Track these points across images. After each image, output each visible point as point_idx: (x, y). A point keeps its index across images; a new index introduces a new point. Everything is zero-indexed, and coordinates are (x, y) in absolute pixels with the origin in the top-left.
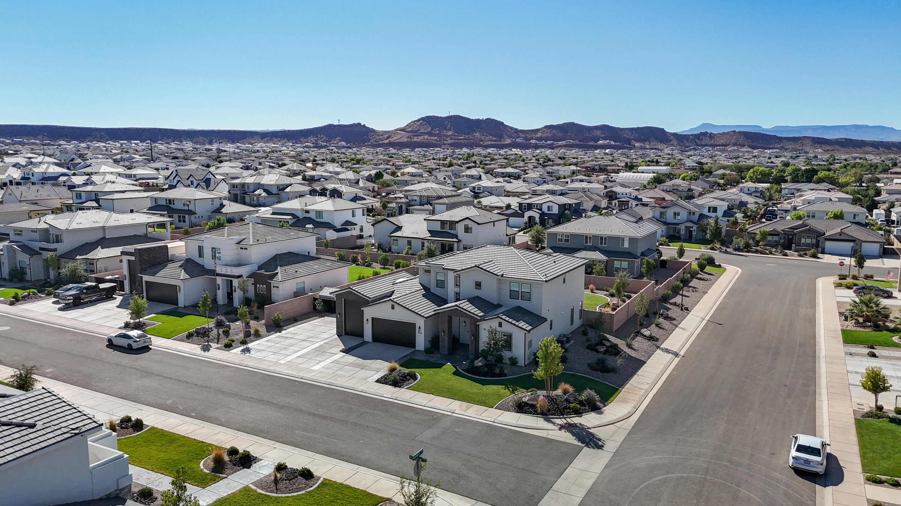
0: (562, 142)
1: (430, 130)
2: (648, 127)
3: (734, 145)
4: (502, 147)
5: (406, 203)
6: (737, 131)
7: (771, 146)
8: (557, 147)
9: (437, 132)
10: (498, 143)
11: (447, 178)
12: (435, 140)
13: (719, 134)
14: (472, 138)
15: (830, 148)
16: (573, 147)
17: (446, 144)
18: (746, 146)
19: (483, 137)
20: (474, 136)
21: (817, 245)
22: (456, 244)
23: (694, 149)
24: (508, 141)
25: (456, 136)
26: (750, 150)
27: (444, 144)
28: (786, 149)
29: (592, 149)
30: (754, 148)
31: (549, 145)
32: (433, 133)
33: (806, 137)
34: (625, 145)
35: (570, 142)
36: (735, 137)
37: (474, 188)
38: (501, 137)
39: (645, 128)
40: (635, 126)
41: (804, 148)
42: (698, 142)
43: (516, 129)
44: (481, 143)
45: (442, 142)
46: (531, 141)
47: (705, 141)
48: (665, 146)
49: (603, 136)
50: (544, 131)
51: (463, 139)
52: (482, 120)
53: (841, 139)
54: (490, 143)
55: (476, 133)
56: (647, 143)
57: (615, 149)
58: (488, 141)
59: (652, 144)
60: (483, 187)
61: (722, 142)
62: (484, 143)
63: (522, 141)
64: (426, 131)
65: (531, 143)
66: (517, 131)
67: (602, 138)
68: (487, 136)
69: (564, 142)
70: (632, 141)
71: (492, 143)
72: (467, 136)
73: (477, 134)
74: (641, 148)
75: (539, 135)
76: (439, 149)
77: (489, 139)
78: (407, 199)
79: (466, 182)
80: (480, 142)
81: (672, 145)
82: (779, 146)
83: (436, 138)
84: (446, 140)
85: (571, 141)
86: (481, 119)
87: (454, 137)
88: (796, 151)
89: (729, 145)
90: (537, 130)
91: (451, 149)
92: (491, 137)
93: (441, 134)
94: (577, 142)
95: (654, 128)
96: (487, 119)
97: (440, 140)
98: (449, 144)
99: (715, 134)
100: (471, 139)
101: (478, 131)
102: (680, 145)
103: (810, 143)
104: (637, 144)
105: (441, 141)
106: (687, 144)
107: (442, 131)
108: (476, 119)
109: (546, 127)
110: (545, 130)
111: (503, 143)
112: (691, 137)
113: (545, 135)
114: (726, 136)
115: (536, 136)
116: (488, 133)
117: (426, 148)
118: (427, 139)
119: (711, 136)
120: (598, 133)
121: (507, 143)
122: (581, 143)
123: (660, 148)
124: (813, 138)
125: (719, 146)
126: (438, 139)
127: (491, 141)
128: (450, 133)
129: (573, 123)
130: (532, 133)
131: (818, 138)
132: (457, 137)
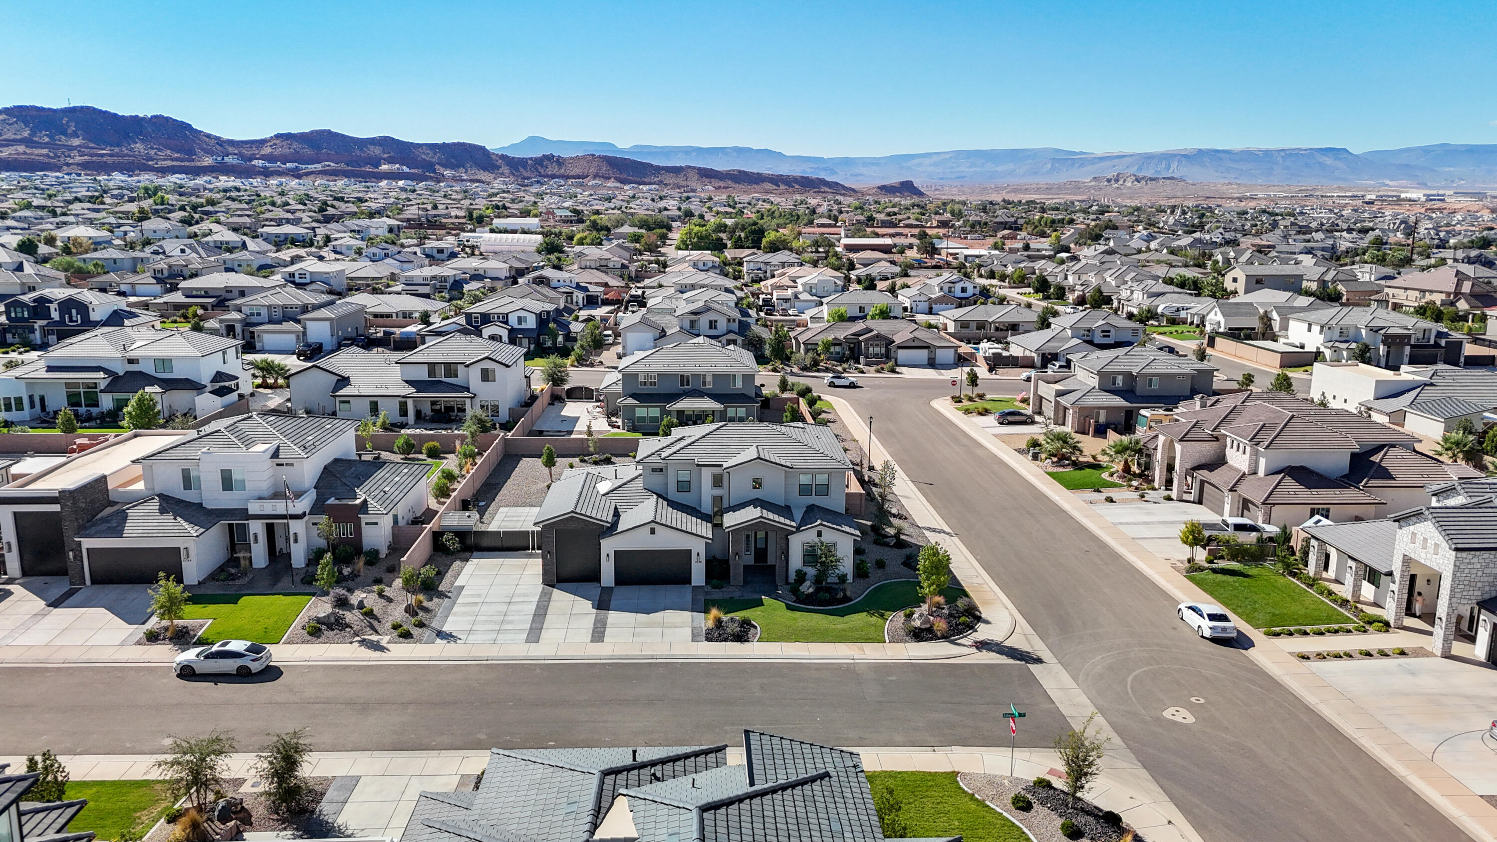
0: (315, 165)
1: (30, 135)
2: (459, 144)
3: (595, 177)
4: (197, 172)
5: (241, 321)
6: (597, 154)
7: (646, 180)
8: (308, 174)
9: (47, 139)
10: (188, 164)
11: (188, 251)
12: (43, 155)
13: (572, 158)
14: (130, 153)
15: (721, 184)
16: (337, 176)
17: (72, 164)
18: (613, 179)
19: (152, 152)
20: (131, 150)
21: (887, 356)
22: (468, 401)
23: (538, 182)
24: (208, 161)
25: (93, 148)
26: (618, 185)
27: (68, 165)
28: (666, 185)
29: (373, 180)
30: (624, 182)
31: (290, 170)
32: (35, 142)
33: (689, 167)
34: (428, 174)
35: (329, 166)
36: (595, 164)
37: (292, 275)
38: (190, 153)
39: (454, 144)
40: (439, 141)
41: (689, 183)
42: (542, 171)
43: (218, 138)
44: (150, 163)
45: (62, 159)
46: (255, 162)
47: (553, 169)
48: (492, 176)
49: (385, 156)
50: (275, 144)
51: (111, 155)
52: (143, 119)
53: (734, 170)
54: (169, 163)
55: (136, 143)
56: (462, 170)
57: (412, 180)
58: (165, 160)
59: (469, 172)
60: (311, 273)
61: (577, 171)
62: (157, 164)
63: (235, 162)
64: (18, 137)
65: (254, 166)
66: (220, 142)
67: (384, 159)
68: (159, 150)
69: (319, 166)
70: (437, 167)
71: (175, 163)
72: (116, 150)
73: (138, 145)
74: (456, 179)
75: (267, 150)
76: (58, 174)
77: (165, 157)
78: (241, 311)
79: (252, 260)
80: (148, 161)
81: (502, 174)
82: (656, 179)
83: (45, 151)
84: (69, 156)
85: (332, 164)
86: (141, 115)
87: (87, 150)
88: (679, 188)
89: (587, 176)
90: (263, 142)
91: (86, 175)
92: (169, 152)
93: (56, 144)
94: (343, 166)
95: (470, 145)
96: (155, 117)
97: (56, 156)
98: (78, 164)
99: (565, 159)
100: (127, 155)
101: (140, 139)
102: (513, 174)
103: (696, 177)
104: (448, 173)
105: (59, 157)
106: (526, 174)
107: (57, 137)
108: (131, 117)
109: (278, 136)
110: (278, 141)
111: (199, 164)
112: (529, 162)
113: (278, 151)
114: (582, 162)
115: (263, 152)
116: (160, 144)
117: (25, 171)
118: (25, 153)
119: (560, 162)
120: (376, 151)
121: (206, 164)
122: (350, 168)
123: (483, 178)
124: (699, 169)
125: (574, 177)
126: (51, 154)
127: (172, 160)
128: (76, 142)
129: (329, 132)
130: (251, 147)
131: (705, 169)
132: (95, 151)
